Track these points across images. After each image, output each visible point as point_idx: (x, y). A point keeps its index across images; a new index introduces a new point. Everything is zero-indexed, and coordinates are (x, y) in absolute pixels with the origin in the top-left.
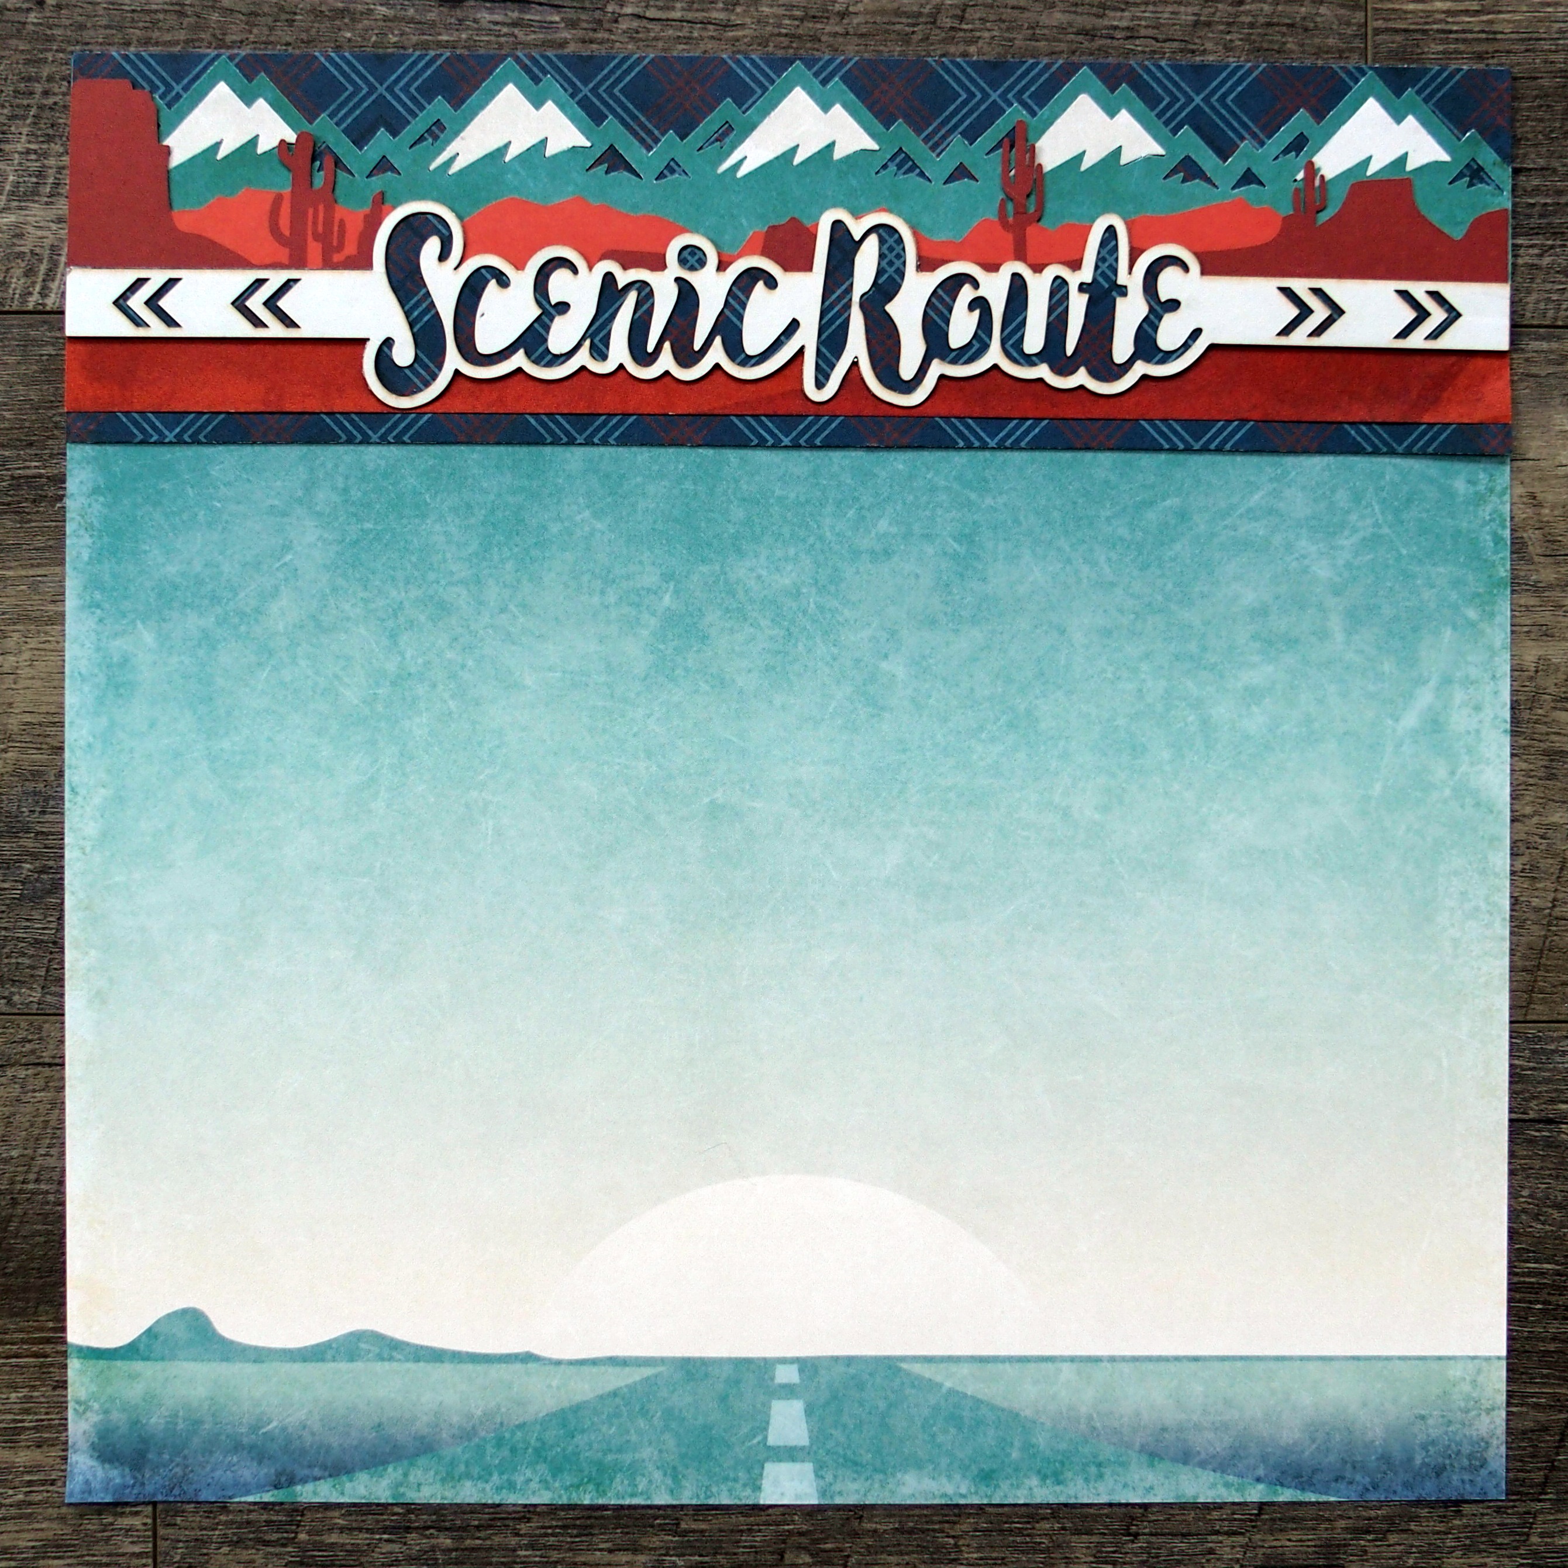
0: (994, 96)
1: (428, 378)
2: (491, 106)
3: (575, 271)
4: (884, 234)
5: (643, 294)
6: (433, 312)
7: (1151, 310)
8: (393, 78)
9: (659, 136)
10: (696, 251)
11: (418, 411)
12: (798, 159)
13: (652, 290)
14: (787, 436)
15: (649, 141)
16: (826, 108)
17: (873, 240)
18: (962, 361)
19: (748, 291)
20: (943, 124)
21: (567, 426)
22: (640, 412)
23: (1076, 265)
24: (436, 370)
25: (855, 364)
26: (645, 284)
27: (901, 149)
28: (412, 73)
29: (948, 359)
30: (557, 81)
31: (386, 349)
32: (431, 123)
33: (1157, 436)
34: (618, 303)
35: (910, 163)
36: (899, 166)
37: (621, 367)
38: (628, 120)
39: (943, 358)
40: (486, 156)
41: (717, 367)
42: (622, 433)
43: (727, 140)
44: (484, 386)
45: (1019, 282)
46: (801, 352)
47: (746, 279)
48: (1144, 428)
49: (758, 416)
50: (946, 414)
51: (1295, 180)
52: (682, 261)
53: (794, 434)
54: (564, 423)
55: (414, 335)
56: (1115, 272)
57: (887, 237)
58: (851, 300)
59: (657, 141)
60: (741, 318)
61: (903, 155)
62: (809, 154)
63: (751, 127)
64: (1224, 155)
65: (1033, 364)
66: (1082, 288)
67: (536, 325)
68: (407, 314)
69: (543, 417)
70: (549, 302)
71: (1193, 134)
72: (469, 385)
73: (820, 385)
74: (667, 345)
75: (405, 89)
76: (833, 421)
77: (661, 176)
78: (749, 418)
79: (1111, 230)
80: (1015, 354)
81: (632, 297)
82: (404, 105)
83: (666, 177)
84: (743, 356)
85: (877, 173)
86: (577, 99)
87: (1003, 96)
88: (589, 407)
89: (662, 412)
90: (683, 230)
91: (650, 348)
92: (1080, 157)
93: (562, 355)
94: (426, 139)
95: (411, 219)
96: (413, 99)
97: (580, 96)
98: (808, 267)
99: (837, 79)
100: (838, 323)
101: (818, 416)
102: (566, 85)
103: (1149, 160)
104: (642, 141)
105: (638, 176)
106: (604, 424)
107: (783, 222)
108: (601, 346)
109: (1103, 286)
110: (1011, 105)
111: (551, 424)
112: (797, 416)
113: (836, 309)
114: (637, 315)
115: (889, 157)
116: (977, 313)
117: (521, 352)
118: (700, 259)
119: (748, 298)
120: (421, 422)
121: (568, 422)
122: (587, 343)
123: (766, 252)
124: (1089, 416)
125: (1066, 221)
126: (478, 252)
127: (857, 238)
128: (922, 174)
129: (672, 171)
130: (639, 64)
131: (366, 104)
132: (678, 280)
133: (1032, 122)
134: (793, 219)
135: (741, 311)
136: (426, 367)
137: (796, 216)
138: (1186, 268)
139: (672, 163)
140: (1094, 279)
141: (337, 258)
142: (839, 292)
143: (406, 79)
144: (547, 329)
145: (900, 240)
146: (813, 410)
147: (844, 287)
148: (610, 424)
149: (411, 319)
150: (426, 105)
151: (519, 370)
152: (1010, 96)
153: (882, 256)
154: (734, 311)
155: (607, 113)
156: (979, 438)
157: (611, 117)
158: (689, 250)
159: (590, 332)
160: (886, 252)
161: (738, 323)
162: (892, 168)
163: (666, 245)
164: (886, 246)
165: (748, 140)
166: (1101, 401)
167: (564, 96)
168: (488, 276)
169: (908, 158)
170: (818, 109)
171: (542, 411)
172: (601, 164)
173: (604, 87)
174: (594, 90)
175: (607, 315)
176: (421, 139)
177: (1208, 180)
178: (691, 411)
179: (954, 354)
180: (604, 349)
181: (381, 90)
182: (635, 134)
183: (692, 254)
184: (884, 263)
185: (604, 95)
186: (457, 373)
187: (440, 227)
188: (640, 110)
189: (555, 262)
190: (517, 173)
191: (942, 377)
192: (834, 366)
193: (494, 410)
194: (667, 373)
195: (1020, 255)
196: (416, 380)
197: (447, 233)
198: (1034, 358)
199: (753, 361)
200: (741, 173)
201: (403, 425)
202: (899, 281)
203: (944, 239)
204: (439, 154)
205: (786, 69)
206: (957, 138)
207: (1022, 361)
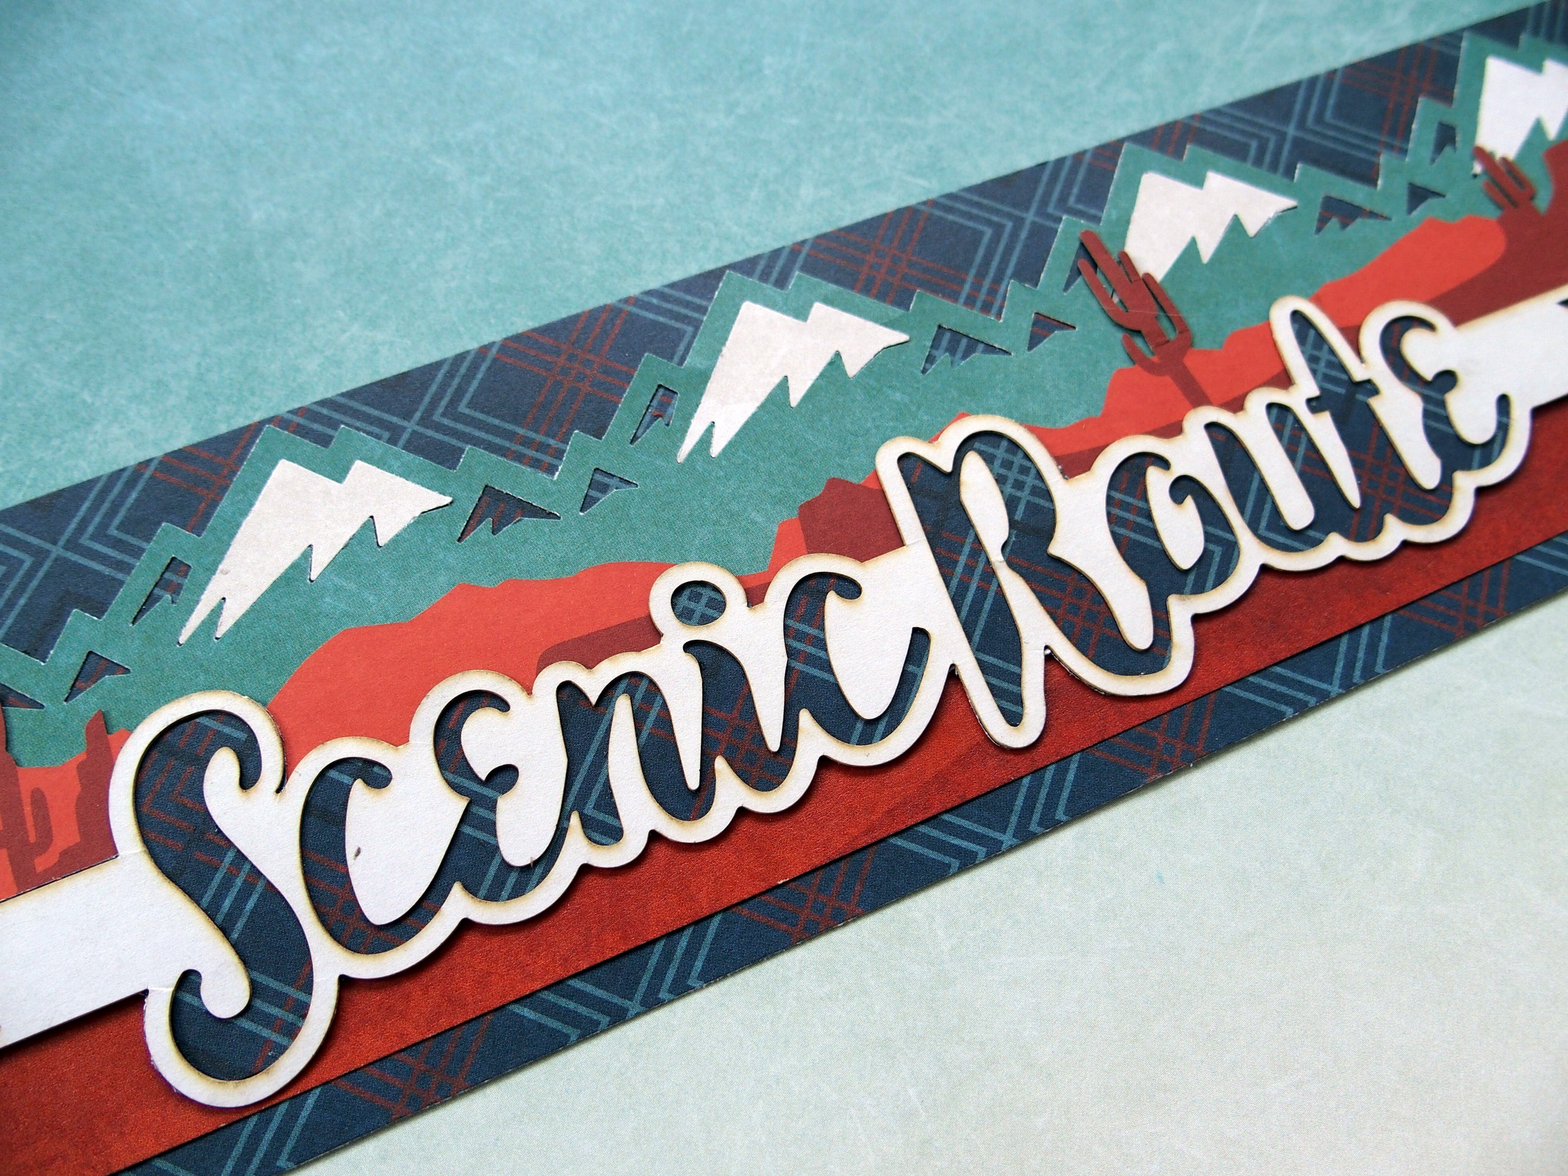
0: (1030, 216)
1: (291, 1017)
2: (259, 505)
3: (501, 705)
4: (983, 448)
5: (639, 696)
6: (260, 887)
7: (1426, 399)
8: (73, 525)
9: (560, 445)
10: (700, 590)
11: (290, 1094)
12: (795, 398)
13: (652, 682)
14: (1004, 831)
15: (547, 459)
16: (801, 313)
17: (973, 464)
18: (1210, 582)
19: (817, 618)
20: (981, 275)
21: (600, 993)
22: (726, 903)
23: (1284, 380)
24: (301, 996)
25: (1051, 659)
26: (635, 676)
27: (940, 327)
28: (106, 505)
29: (1188, 589)
30: (358, 429)
31: (188, 998)
32: (160, 570)
33: (1554, 569)
34: (603, 727)
35: (964, 341)
36: (952, 350)
37: (655, 837)
38: (498, 441)
39: (1180, 591)
40: (275, 585)
41: (825, 763)
42: (708, 960)
43: (672, 411)
44: (408, 986)
45: (1222, 436)
46: (953, 676)
47: (803, 599)
48: (1530, 566)
49: (934, 817)
50: (1236, 675)
51: (1475, 176)
52: (684, 616)
53: (1014, 819)
54: (589, 988)
55: (235, 946)
56: (1342, 368)
57: (991, 450)
58: (988, 562)
59: (559, 454)
60: (827, 666)
61: (948, 336)
62: (809, 384)
63: (702, 379)
64: (1371, 181)
65: (1315, 543)
66: (1315, 405)
67: (467, 830)
68: (211, 912)
69: (545, 995)
70: (474, 777)
71: (1314, 171)
72: (377, 997)
73: (1014, 718)
74: (720, 764)
75: (100, 535)
76: (1067, 770)
77: (587, 503)
78: (923, 829)
79: (1297, 317)
80: (1281, 539)
81: (623, 708)
82: (103, 559)
83: (597, 500)
84: (859, 726)
85: (924, 371)
86: (402, 442)
87: (1041, 212)
88: (625, 938)
89: (763, 886)
90: (661, 568)
91: (693, 781)
92: (1192, 248)
93: (536, 863)
94: (159, 598)
95: (169, 737)
96: (117, 544)
97: (405, 436)
98: (896, 541)
99: (797, 273)
100: (987, 606)
101: (1038, 771)
102: (377, 430)
103: (1283, 217)
104: (536, 464)
105: (550, 515)
106: (667, 957)
107: (817, 494)
108: (601, 816)
109: (1337, 394)
110: (1059, 220)
111: (563, 1002)
112: (1000, 787)
113: (973, 586)
114: (645, 734)
115: (929, 344)
116: (1189, 502)
117: (457, 890)
118: (711, 599)
119: (822, 628)
120: (305, 1113)
121: (598, 985)
122: (575, 820)
123: (814, 547)
124: (1445, 582)
125: (1229, 331)
126: (312, 745)
127: (948, 467)
128: (990, 349)
129: (604, 489)
130: (483, 360)
131: (35, 583)
132: (689, 647)
133: (1101, 229)
134: (834, 484)
135: (821, 654)
136: (280, 999)
137: (837, 475)
138: (1429, 326)
139: (598, 477)
140: (1321, 388)
141: (41, 863)
142: (963, 559)
143: (97, 519)
144: (491, 827)
145: (1014, 446)
146: (1024, 764)
147: (967, 549)
148: (679, 952)
149: (220, 918)
150: (144, 545)
151: (466, 925)
152: (1050, 209)
153: (1000, 480)
154: (810, 660)
155: (459, 444)
156: (1311, 690)
157: (468, 447)
158: (687, 592)
159: (571, 799)
160: (1002, 471)
161: (826, 676)
162: (943, 357)
163: (645, 602)
164: (997, 463)
165: (704, 399)
166: (1446, 552)
167: (380, 447)
168: (346, 779)
169: (957, 335)
170: (790, 320)
171: (538, 986)
172: (480, 522)
173: (440, 410)
174: (425, 421)
175: (590, 758)
176: (151, 600)
177: (1372, 214)
178: (817, 861)
179: (1191, 578)
180: (610, 820)
181: (57, 551)
182: (519, 458)
183: (696, 598)
184: (1009, 489)
185: (446, 421)
186: (345, 983)
187: (227, 730)
188: (515, 421)
189: (461, 706)
190: (338, 590)
191: (1197, 619)
192: (1019, 676)
193: (444, 1023)
194: (742, 813)
195: (1199, 400)
196: (266, 1033)
197: (242, 736)
198: (1312, 533)
199: (881, 727)
200: (716, 449)
201: (269, 1135)
202: (1047, 504)
203: (1074, 421)
204: (190, 611)
205: (716, 288)
206: (1011, 287)
207: (1296, 544)
